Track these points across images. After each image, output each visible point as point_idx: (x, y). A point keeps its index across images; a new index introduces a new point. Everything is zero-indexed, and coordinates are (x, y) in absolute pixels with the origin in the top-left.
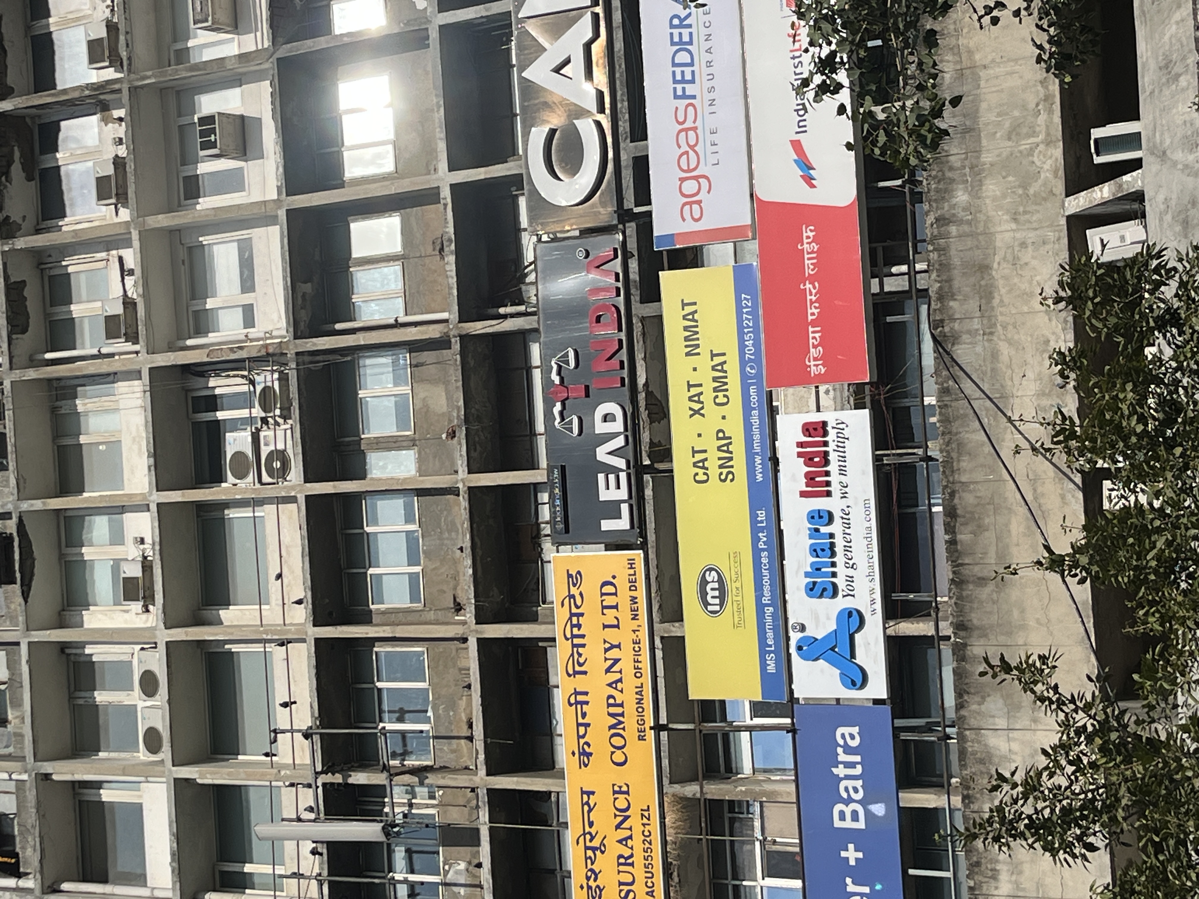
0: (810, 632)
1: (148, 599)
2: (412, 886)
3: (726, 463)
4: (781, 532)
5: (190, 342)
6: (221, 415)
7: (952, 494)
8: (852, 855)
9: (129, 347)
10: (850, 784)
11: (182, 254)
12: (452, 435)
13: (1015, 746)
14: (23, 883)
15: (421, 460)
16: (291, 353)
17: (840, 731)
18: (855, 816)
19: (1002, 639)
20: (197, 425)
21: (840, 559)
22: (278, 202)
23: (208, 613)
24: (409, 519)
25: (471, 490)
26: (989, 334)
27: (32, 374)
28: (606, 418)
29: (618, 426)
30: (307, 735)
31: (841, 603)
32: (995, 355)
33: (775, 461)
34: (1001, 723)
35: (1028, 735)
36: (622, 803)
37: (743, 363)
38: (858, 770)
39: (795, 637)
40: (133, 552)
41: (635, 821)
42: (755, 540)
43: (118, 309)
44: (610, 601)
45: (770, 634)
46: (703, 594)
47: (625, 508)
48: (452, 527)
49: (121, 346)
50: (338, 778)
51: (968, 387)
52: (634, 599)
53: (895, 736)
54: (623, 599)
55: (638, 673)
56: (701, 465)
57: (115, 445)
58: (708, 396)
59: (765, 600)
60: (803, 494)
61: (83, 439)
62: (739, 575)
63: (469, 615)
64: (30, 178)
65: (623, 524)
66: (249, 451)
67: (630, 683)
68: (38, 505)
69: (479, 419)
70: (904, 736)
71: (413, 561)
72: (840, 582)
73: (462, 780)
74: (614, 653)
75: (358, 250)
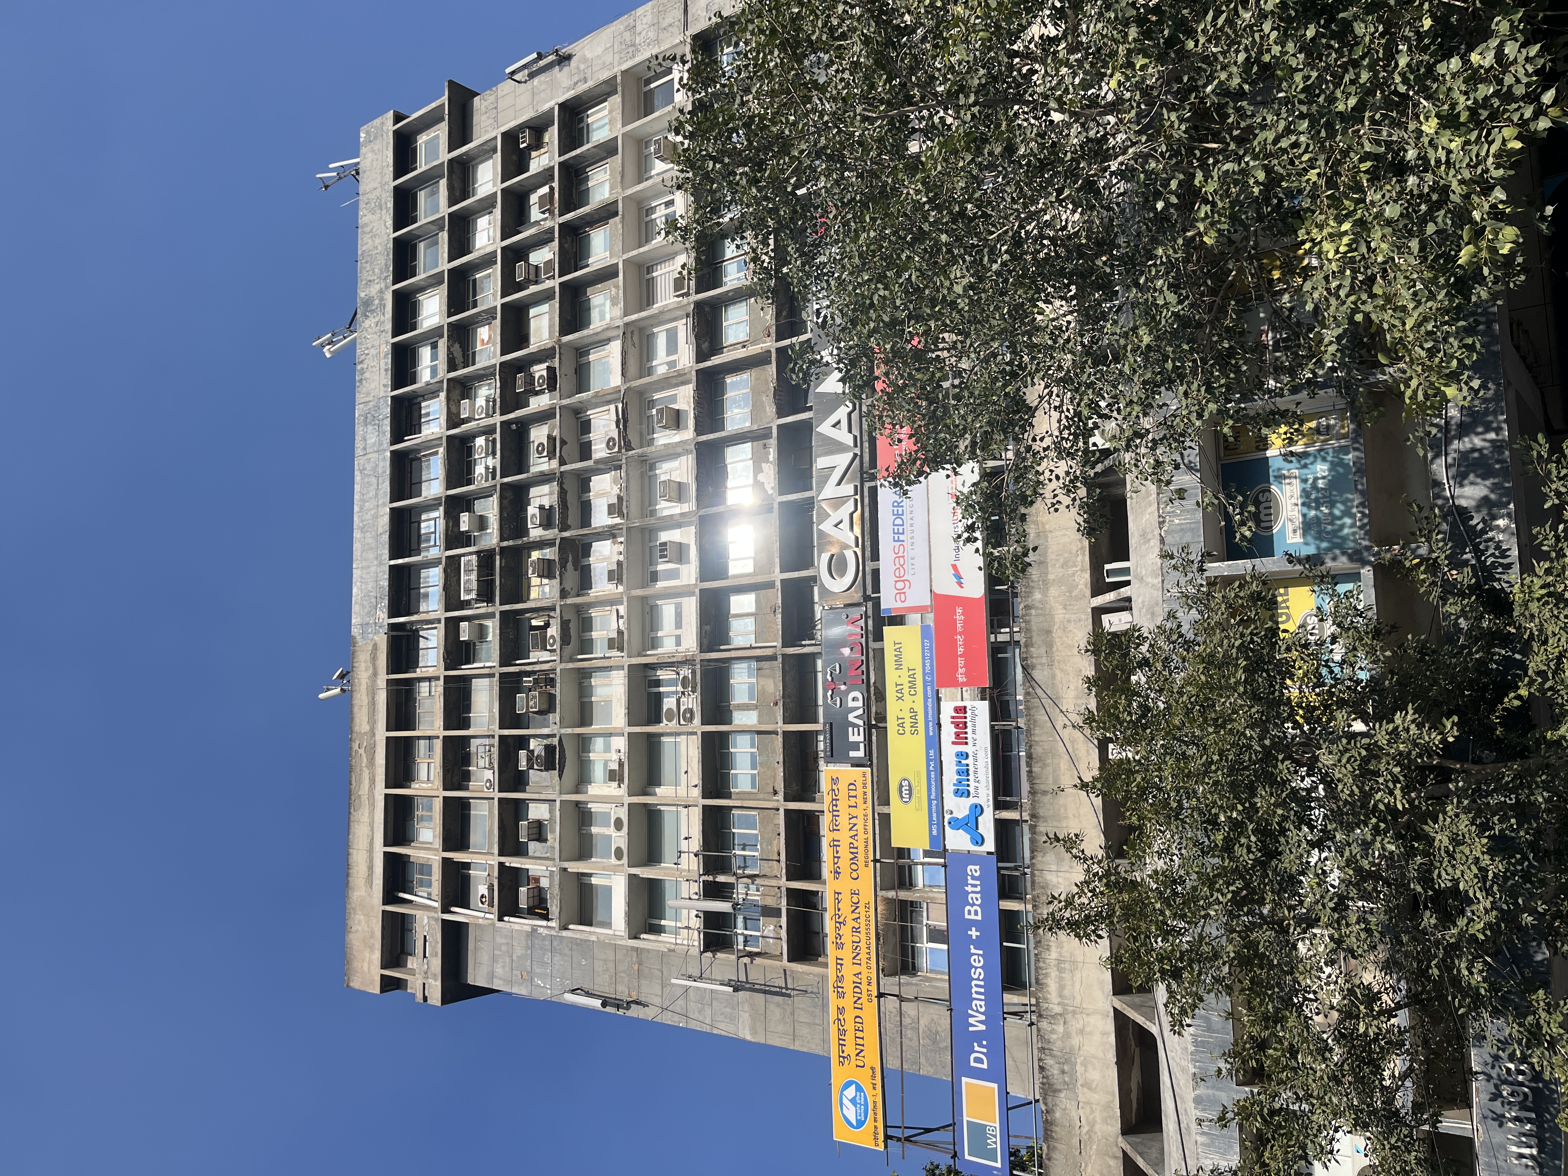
0: (954, 815)
1: (621, 781)
2: (746, 937)
3: (914, 725)
4: (941, 762)
5: (649, 653)
6: (662, 689)
7: (1030, 747)
8: (974, 933)
9: (619, 654)
10: (974, 896)
11: (647, 609)
12: (776, 704)
13: (1061, 880)
14: (550, 924)
15: (760, 717)
16: (698, 660)
17: (970, 867)
18: (976, 913)
19: (1055, 824)
20: (650, 694)
21: (971, 777)
22: (695, 585)
23: (650, 790)
24: (752, 746)
25: (784, 732)
26: (1050, 665)
27: (571, 665)
28: (853, 699)
29: (860, 703)
30: (696, 855)
31: (972, 800)
32: (1053, 677)
33: (939, 725)
34: (1054, 868)
35: (1068, 875)
36: (855, 900)
37: (924, 674)
38: (978, 889)
39: (947, 817)
40: (615, 757)
41: (862, 909)
42: (928, 765)
43: (615, 635)
44: (852, 793)
45: (934, 815)
46: (901, 792)
47: (862, 746)
48: (774, 751)
49: (615, 653)
50: (711, 878)
51: (1039, 692)
52: (865, 793)
53: (998, 872)
54: (859, 793)
55: (866, 832)
56: (902, 725)
57: (609, 703)
58: (906, 691)
59: (933, 797)
60: (954, 743)
61: (593, 699)
62: (919, 782)
63: (780, 796)
64: (576, 570)
65: (860, 754)
66: (675, 709)
67: (861, 837)
68: (569, 731)
69: (789, 697)
70: (1003, 872)
71: (753, 767)
72: (971, 789)
73: (774, 882)
74: (854, 821)
75: (733, 610)
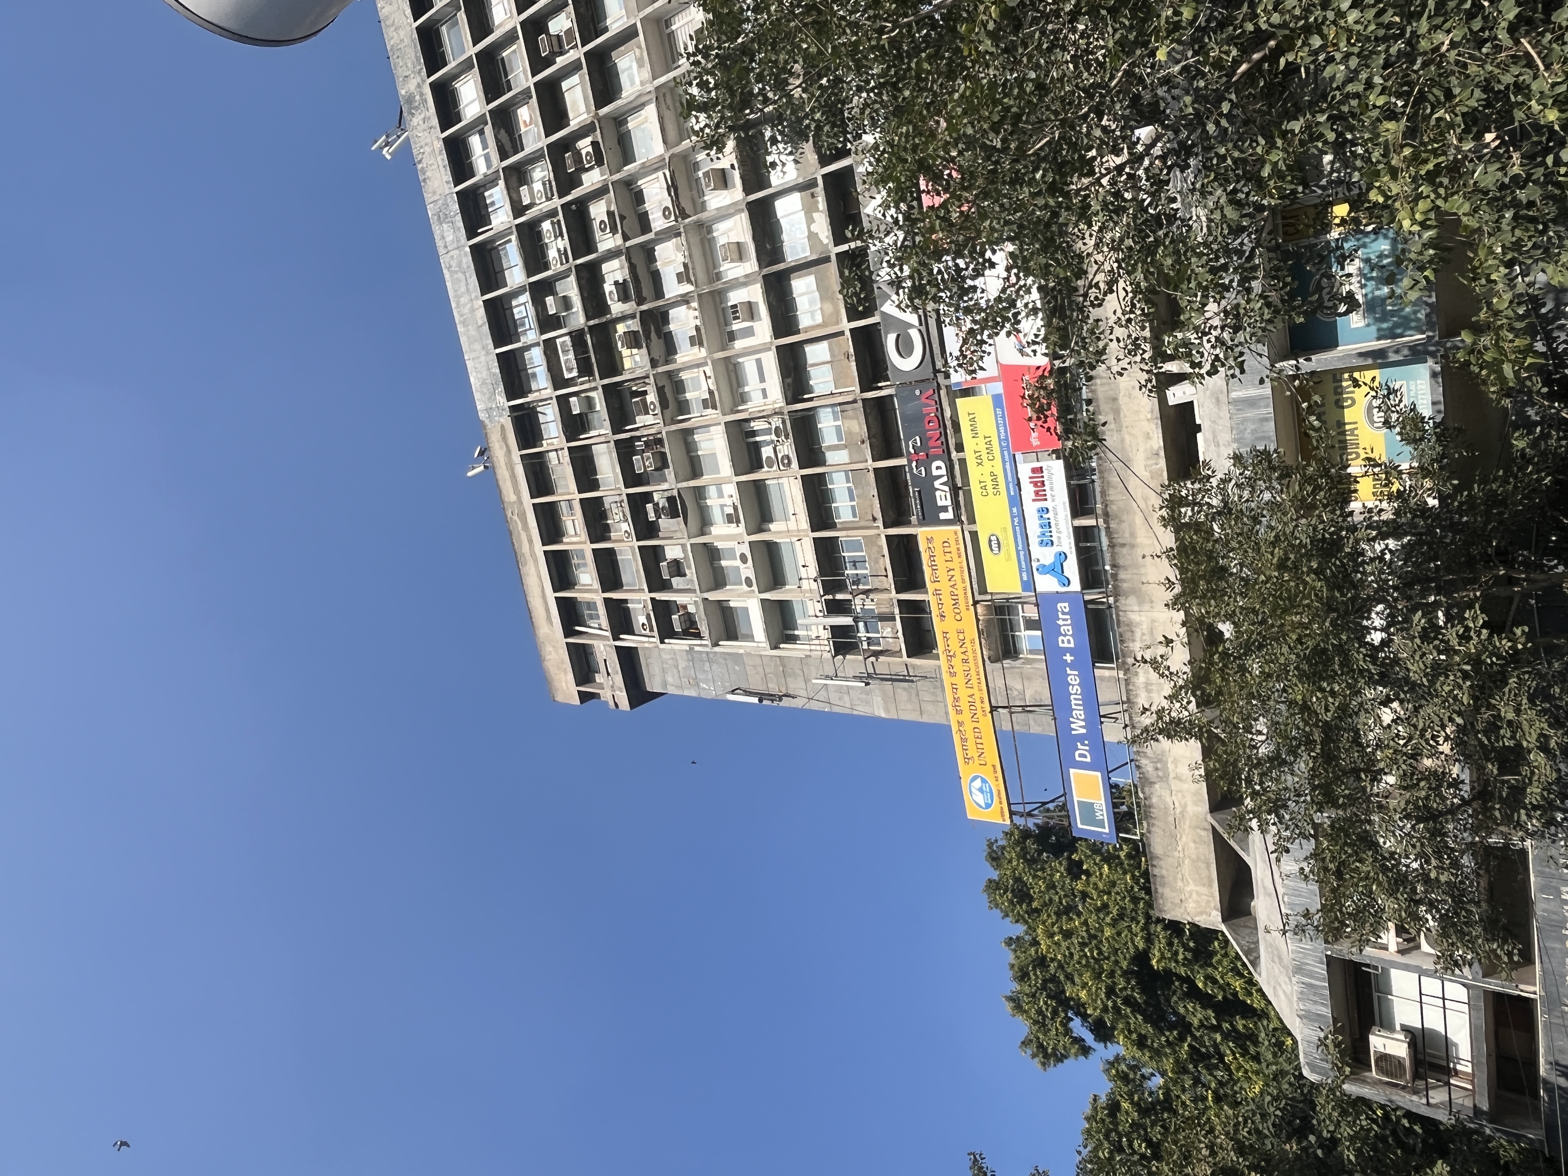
0: (1042, 562)
1: (738, 522)
3: (996, 486)
5: (740, 408)
6: (758, 439)
7: (1106, 506)
8: (1069, 658)
9: (714, 411)
10: (1066, 628)
11: (731, 367)
12: (863, 442)
13: (1143, 619)
14: (704, 642)
15: (850, 455)
16: (786, 412)
17: (1059, 605)
18: (1069, 642)
19: (1134, 571)
20: (748, 444)
21: (1053, 529)
22: (771, 343)
23: (764, 526)
24: (848, 481)
25: (875, 469)
26: (1119, 431)
27: (674, 427)
28: (938, 468)
29: (943, 471)
30: (815, 581)
31: (1056, 549)
32: (1123, 441)
33: (1019, 484)
34: (1136, 608)
35: (1149, 614)
36: (961, 637)
37: (1000, 441)
38: (1069, 622)
39: (1035, 565)
40: (729, 502)
41: (968, 644)
42: (1013, 522)
43: (707, 396)
44: (947, 550)
45: (1023, 563)
46: (990, 546)
47: (950, 509)
48: (868, 485)
49: (710, 411)
50: (831, 597)
51: (1110, 455)
52: (958, 549)
53: (1086, 607)
54: (953, 548)
55: (963, 581)
56: (984, 488)
57: (714, 455)
58: (984, 456)
59: (1020, 548)
60: (1034, 500)
61: (700, 453)
62: (1006, 538)
63: (880, 523)
64: (659, 338)
65: (949, 515)
66: (773, 456)
67: (960, 585)
68: (685, 484)
69: (874, 436)
70: (1090, 606)
71: (852, 499)
72: (1054, 539)
73: (884, 596)
74: (951, 573)
75: (810, 361)
